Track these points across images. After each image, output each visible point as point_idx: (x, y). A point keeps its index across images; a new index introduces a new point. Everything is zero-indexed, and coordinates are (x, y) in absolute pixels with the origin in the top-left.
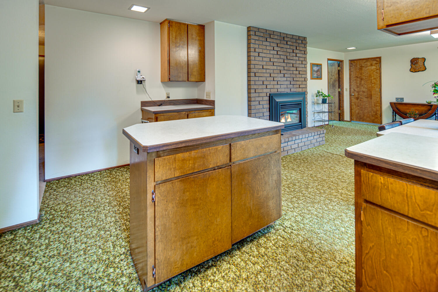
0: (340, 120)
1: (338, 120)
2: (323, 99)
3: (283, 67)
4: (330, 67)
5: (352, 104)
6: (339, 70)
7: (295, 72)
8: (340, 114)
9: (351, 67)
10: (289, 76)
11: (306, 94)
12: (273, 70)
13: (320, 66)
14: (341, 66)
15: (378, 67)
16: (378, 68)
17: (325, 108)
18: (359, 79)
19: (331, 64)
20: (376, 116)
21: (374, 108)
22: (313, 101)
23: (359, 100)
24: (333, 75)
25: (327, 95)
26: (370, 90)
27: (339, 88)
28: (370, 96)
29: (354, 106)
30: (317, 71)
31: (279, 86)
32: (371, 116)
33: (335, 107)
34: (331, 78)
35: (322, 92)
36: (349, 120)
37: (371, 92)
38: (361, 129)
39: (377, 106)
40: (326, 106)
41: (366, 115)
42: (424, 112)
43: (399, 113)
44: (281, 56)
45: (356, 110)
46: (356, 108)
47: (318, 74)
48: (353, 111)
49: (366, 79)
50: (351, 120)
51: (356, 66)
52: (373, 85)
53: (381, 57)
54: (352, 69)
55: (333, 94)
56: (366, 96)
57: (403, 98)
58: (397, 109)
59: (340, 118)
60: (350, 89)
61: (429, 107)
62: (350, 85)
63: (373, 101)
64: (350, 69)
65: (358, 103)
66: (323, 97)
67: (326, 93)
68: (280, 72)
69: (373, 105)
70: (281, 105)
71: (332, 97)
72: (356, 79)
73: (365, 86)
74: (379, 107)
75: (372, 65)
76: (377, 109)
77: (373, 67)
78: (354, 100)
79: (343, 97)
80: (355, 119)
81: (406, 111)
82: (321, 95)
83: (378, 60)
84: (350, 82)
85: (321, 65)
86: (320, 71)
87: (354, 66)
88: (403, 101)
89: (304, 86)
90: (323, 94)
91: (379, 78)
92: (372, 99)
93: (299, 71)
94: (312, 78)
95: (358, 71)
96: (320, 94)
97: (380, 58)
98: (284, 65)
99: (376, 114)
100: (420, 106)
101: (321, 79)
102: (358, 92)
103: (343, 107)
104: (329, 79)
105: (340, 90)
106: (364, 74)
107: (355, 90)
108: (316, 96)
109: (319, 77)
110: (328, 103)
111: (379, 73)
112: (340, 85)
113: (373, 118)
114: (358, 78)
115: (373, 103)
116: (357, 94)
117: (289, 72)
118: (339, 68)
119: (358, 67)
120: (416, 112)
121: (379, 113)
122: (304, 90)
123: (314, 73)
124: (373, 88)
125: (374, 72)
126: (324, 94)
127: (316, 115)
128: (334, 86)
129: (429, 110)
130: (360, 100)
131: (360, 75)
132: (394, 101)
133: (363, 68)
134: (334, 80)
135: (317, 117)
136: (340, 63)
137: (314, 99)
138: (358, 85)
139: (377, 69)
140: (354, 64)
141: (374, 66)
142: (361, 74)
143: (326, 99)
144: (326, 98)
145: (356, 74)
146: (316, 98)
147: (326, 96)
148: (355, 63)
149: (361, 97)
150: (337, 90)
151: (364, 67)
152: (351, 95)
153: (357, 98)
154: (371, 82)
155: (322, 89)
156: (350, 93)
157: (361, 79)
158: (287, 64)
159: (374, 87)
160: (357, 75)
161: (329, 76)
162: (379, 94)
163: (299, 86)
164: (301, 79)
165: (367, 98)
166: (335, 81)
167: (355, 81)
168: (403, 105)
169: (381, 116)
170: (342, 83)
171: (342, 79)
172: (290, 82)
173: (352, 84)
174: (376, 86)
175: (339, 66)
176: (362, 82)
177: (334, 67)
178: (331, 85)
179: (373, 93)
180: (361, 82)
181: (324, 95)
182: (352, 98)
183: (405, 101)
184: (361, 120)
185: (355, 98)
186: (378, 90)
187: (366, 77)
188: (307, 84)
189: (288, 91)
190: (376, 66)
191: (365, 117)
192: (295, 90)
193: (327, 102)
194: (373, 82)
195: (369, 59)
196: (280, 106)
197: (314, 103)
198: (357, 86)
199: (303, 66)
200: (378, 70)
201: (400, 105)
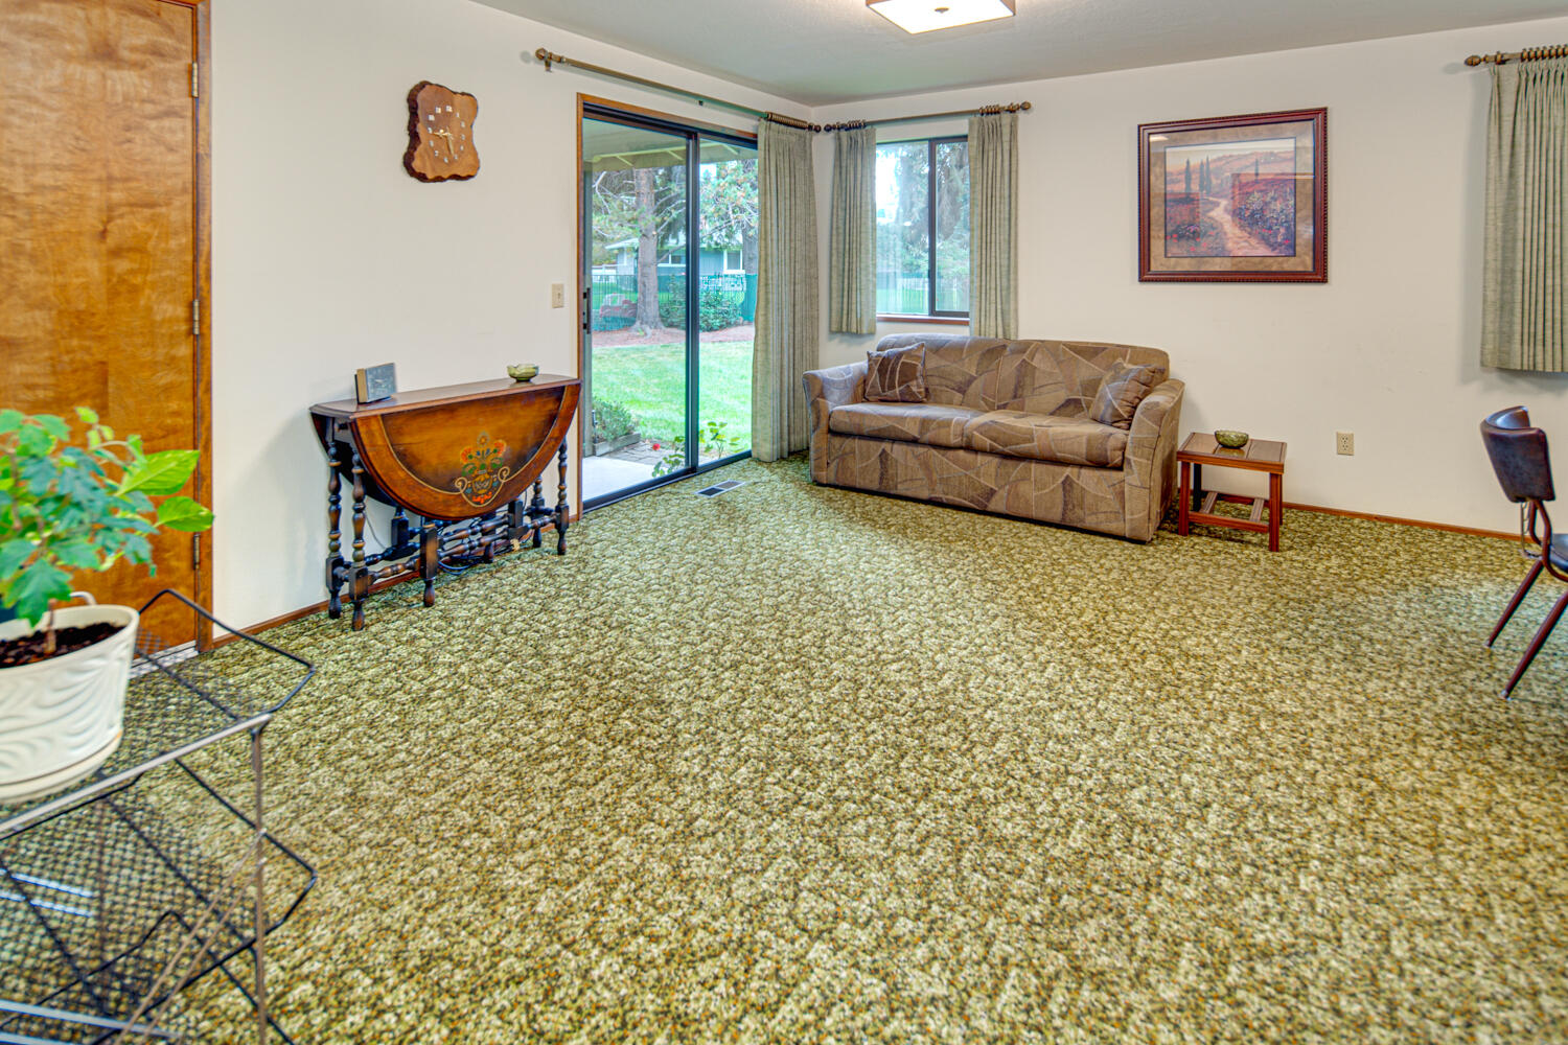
15: (175, 86)
42: (531, 440)
43: (413, 486)
49: (36, 190)
58: (402, 454)
61: (532, 408)
75: (109, 55)
81: (448, 456)
100: (517, 407)
111: (188, 150)
120: (497, 450)
124: (122, 300)
129: (551, 418)
154: (102, 234)
162: (185, 352)
168: (440, 416)
187: (44, 178)
194: (130, 239)
201: (422, 421)
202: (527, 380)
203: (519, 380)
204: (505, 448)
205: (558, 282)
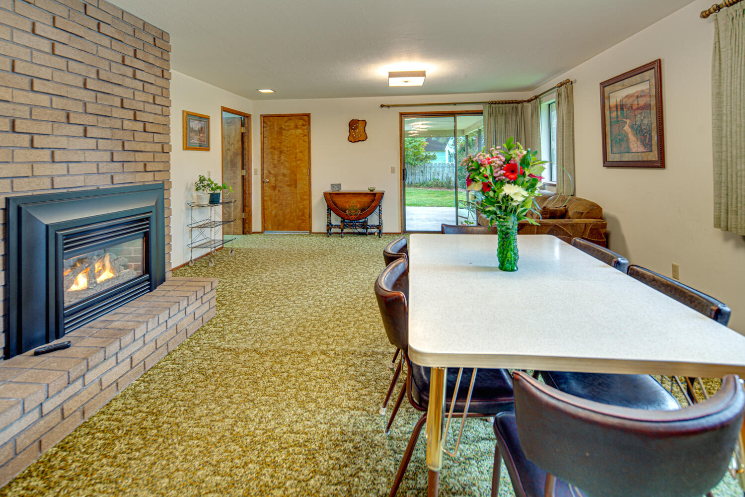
0: (244, 233)
1: (241, 233)
2: (212, 195)
3: (81, 104)
4: (225, 126)
5: (266, 198)
6: (243, 134)
7: (128, 125)
8: (244, 220)
9: (265, 129)
10: (108, 134)
11: (166, 187)
12: (31, 107)
13: (205, 119)
14: (246, 125)
15: (306, 131)
16: (306, 133)
17: (217, 213)
18: (277, 152)
19: (229, 121)
20: (303, 218)
21: (299, 204)
22: (190, 200)
23: (277, 191)
24: (231, 142)
25: (220, 184)
26: (293, 173)
27: (243, 169)
28: (294, 183)
29: (269, 203)
30: (201, 131)
31: (61, 169)
32: (295, 219)
33: (235, 208)
34: (229, 149)
35: (209, 180)
36: (260, 231)
37: (296, 175)
38: (284, 248)
39: (304, 200)
40: (219, 209)
41: (288, 217)
42: (366, 205)
43: (336, 210)
44: (71, 63)
45: (272, 210)
46: (271, 205)
47: (202, 139)
48: (266, 212)
49: (288, 151)
50: (264, 228)
51: (272, 127)
52: (299, 162)
53: (310, 114)
54: (265, 133)
55: (232, 181)
56: (289, 183)
57: (340, 184)
58: (334, 202)
59: (244, 228)
60: (262, 170)
61: (372, 197)
62: (262, 164)
63: (298, 192)
64: (262, 133)
65: (276, 195)
66: (212, 189)
67: (218, 180)
68: (68, 117)
69: (299, 199)
70: (68, 236)
71: (231, 188)
72: (272, 152)
73: (287, 165)
74: (308, 202)
75: (296, 127)
76: (303, 205)
77: (299, 131)
78: (269, 191)
79: (250, 187)
80: (270, 227)
81: (344, 205)
82: (208, 185)
83: (306, 118)
84: (262, 158)
85: (207, 119)
86: (205, 131)
87: (268, 128)
88: (340, 189)
89: (160, 167)
90: (212, 183)
91: (307, 150)
92: (298, 188)
93: (145, 123)
94: (187, 147)
95: (276, 136)
96: (206, 183)
97: (308, 115)
98: (87, 96)
99: (303, 215)
100: (362, 196)
101: (208, 150)
102: (276, 176)
103: (250, 206)
104: (224, 151)
105: (244, 172)
106: (284, 143)
107: (270, 173)
108: (197, 189)
109: (204, 146)
110: (223, 203)
111: (307, 142)
112: (245, 163)
113: (299, 221)
114: (275, 149)
115: (298, 195)
116: (274, 179)
117: (108, 122)
118: (243, 130)
119: (276, 128)
120: (357, 206)
121: (307, 211)
122: (159, 176)
123: (192, 134)
124: (299, 169)
125: (301, 141)
126: (215, 182)
127: (196, 233)
128: (233, 164)
129: (373, 201)
130: (279, 191)
131: (278, 145)
132: (328, 189)
133: (283, 131)
134: (234, 153)
135: (199, 237)
136: (245, 118)
137: (192, 196)
138: (276, 162)
139: (305, 135)
140: (269, 123)
141: (300, 128)
142: (280, 142)
143: (219, 194)
144: (218, 191)
145: (272, 143)
146: (195, 194)
147: (218, 188)
148: (270, 121)
149: (280, 184)
150: (240, 173)
151: (285, 129)
152: (263, 182)
153: (274, 188)
154: (296, 158)
155: (209, 173)
156: (262, 178)
157: (281, 152)
158: (99, 95)
159: (300, 167)
160: (274, 145)
161: (224, 145)
162: (307, 178)
163: (145, 165)
164: (149, 147)
165: (289, 186)
166: (236, 155)
167: (270, 156)
168: (342, 195)
169: (310, 217)
170: (248, 159)
171: (248, 151)
172: (112, 154)
173: (265, 160)
174: (303, 164)
175: (243, 125)
176: (282, 158)
177: (233, 127)
178: (227, 164)
179: (298, 176)
180: (280, 157)
181: (215, 185)
182: (266, 188)
183: (344, 189)
184: (280, 227)
185: (270, 187)
186: (305, 171)
187: (288, 149)
188: (168, 162)
189: (103, 183)
190: (303, 130)
191: (286, 222)
192: (129, 178)
193: (221, 201)
194: (299, 158)
195: (292, 115)
196: (60, 239)
197: (191, 206)
198: (274, 164)
199: (158, 109)
200: (306, 137)
201: (337, 196)
202: (373, 191)
203: (371, 191)
204: (359, 206)
205: (393, 166)
